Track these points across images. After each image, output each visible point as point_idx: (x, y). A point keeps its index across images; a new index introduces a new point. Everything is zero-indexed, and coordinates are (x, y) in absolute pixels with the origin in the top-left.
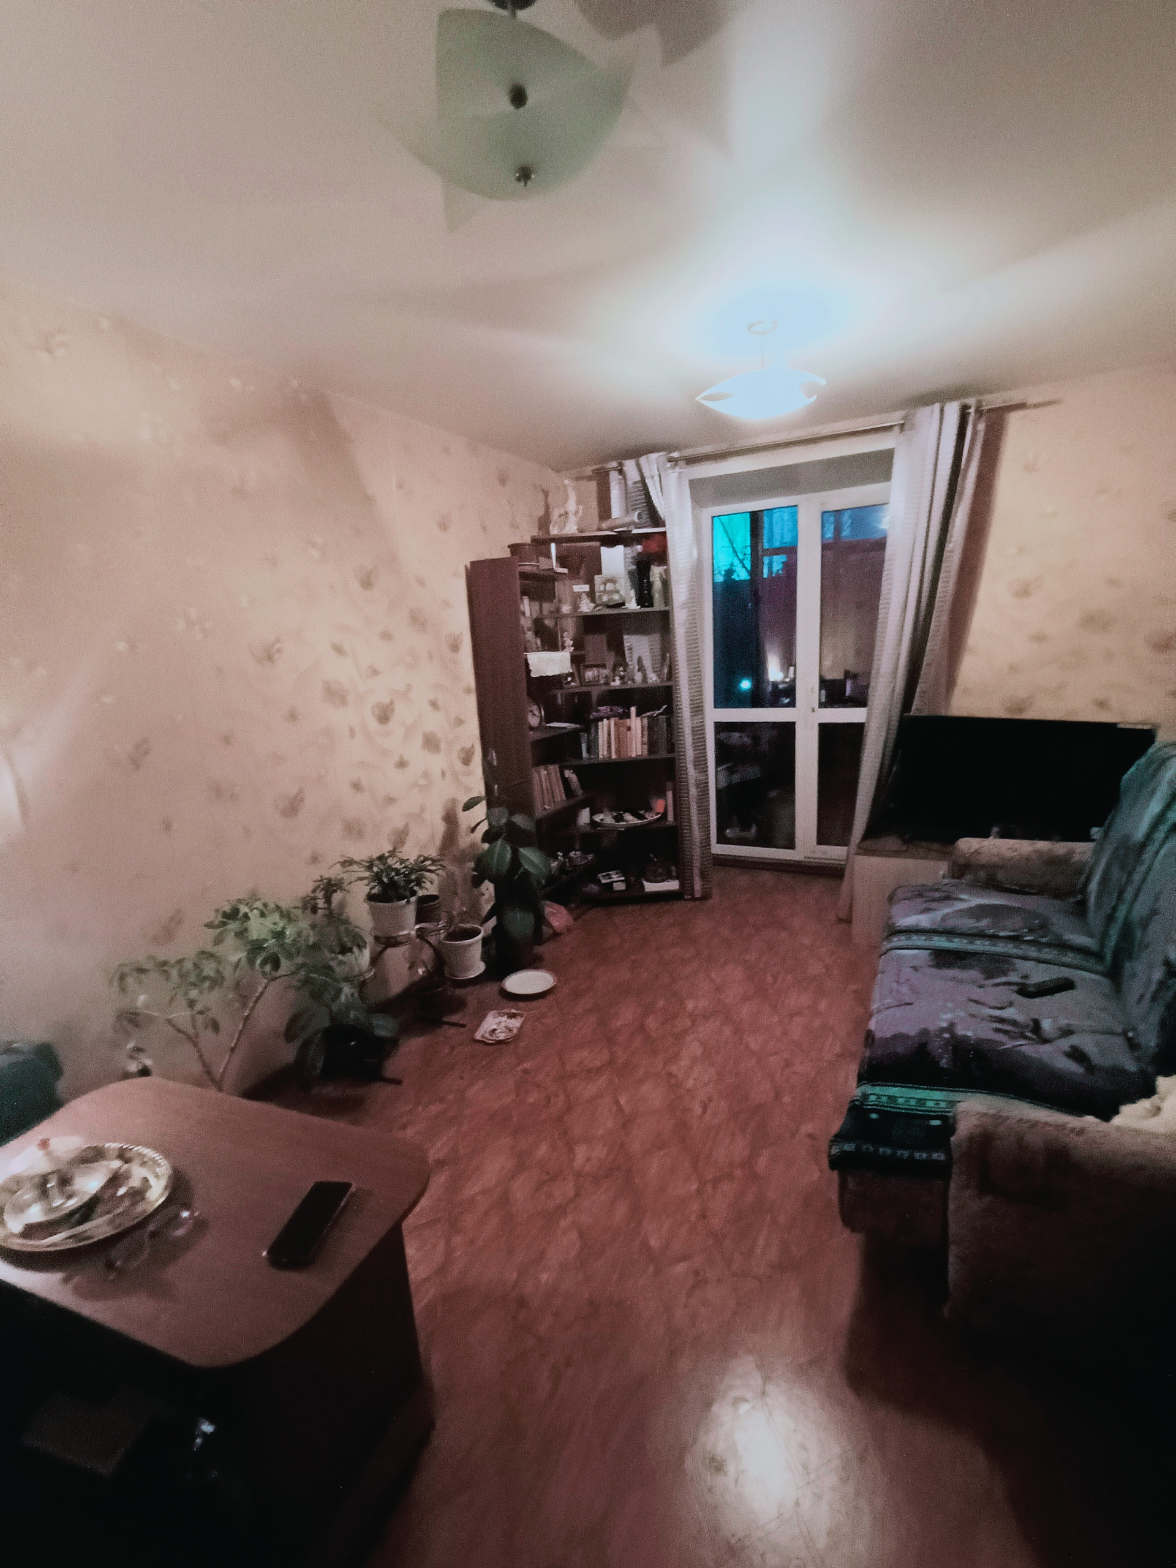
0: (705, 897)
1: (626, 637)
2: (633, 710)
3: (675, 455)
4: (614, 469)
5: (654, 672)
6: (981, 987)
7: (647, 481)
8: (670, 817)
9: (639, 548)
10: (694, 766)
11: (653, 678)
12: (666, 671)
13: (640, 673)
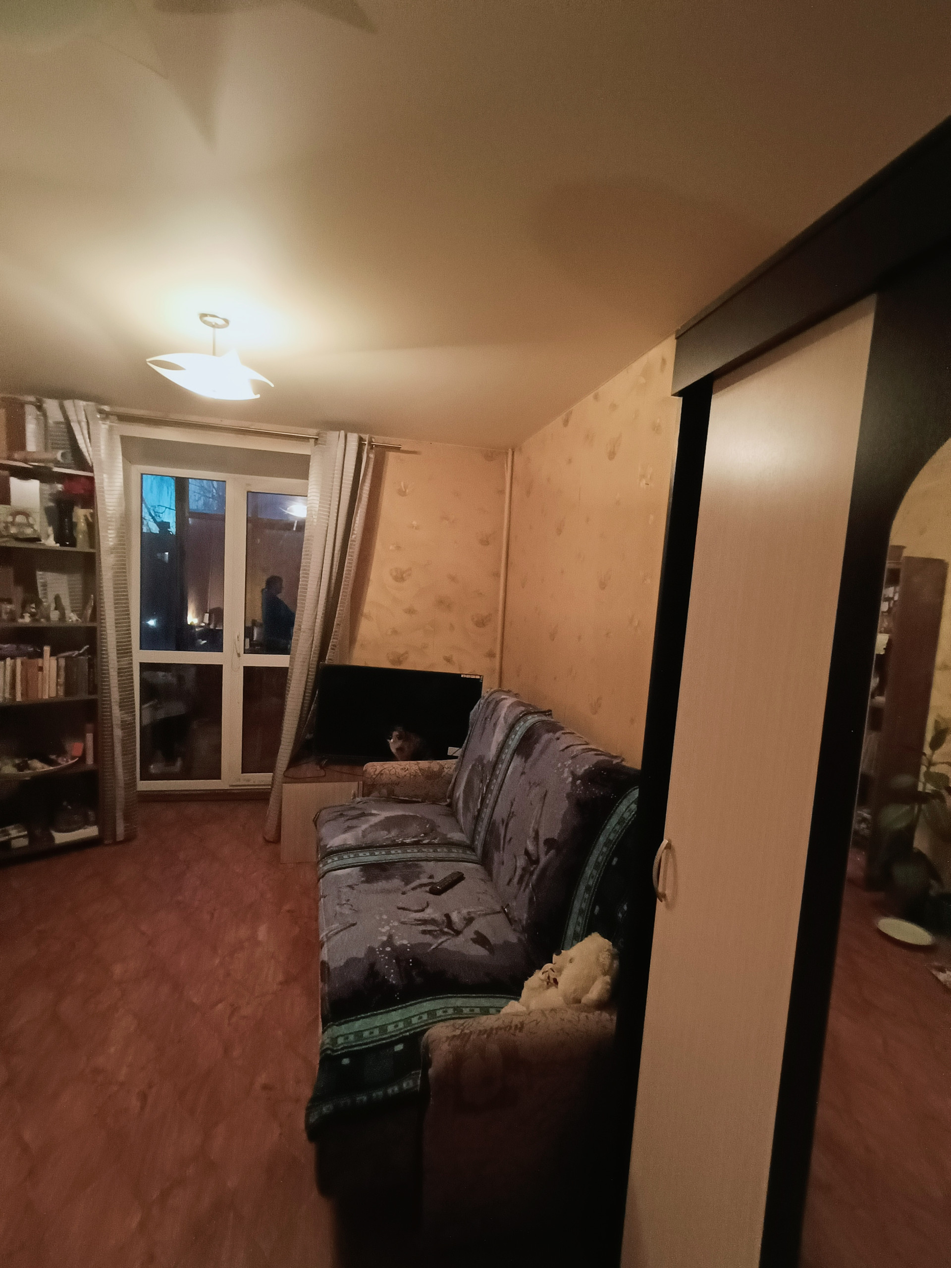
0: (129, 838)
1: (39, 573)
2: (47, 649)
3: (106, 408)
4: (31, 403)
5: (72, 611)
6: (404, 893)
7: (72, 424)
8: (90, 761)
9: (60, 487)
10: (120, 707)
11: (73, 617)
12: (89, 611)
13: (57, 612)
